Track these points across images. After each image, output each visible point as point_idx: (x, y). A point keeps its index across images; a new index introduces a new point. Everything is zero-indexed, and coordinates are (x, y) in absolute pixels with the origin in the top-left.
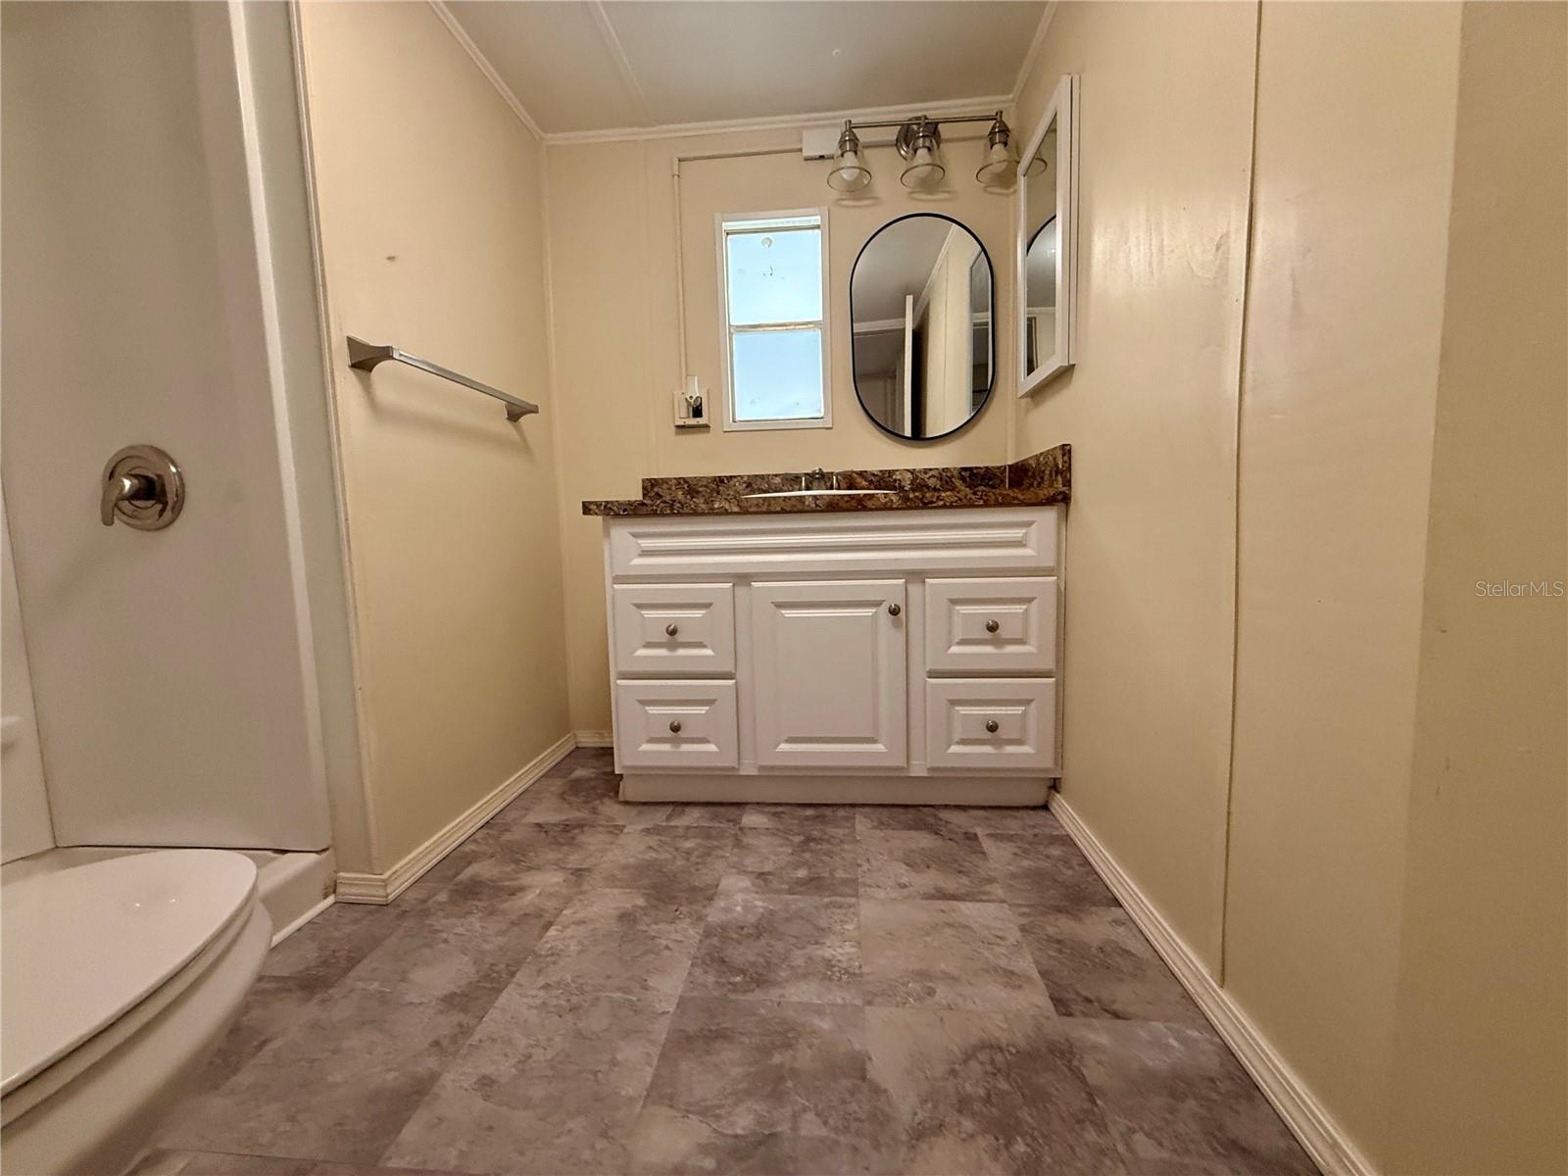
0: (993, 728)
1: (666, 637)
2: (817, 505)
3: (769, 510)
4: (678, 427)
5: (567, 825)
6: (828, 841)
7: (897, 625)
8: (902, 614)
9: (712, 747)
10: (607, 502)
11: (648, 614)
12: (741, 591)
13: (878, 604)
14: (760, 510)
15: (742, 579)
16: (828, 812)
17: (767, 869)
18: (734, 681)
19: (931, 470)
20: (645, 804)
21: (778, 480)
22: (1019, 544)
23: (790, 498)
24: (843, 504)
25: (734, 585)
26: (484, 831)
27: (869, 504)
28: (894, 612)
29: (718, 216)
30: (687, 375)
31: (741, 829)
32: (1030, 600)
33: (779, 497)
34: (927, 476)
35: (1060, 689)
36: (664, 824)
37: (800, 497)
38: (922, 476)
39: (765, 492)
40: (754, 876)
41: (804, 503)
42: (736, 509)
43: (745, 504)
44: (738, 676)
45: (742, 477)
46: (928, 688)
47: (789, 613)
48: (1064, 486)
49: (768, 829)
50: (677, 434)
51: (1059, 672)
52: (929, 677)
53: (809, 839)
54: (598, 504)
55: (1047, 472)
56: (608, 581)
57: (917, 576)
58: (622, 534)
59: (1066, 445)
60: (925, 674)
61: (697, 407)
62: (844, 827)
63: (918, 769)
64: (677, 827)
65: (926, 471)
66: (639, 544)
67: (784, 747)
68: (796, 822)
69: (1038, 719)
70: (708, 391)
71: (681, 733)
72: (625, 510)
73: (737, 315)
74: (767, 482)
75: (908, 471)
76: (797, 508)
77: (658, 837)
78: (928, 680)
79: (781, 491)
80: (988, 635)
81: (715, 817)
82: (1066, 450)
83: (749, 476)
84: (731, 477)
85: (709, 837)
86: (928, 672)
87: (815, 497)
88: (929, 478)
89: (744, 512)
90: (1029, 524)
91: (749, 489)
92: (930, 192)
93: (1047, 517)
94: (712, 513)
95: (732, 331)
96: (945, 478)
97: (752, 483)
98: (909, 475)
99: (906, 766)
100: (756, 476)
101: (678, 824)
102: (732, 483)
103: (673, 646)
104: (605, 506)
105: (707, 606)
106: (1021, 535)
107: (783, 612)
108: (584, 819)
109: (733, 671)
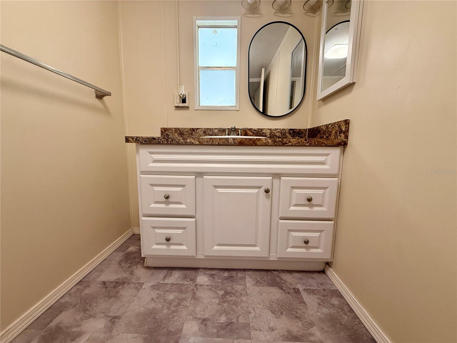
0: (306, 242)
1: (164, 200)
2: (234, 143)
3: (212, 144)
4: (176, 107)
5: (117, 283)
6: (234, 294)
7: (267, 197)
8: (270, 193)
9: (184, 247)
10: (137, 137)
11: (156, 189)
12: (199, 180)
13: (259, 187)
14: (208, 143)
15: (199, 174)
16: (234, 274)
17: (206, 316)
18: (194, 219)
19: (277, 129)
20: (155, 268)
21: (216, 131)
22: (323, 163)
23: (222, 139)
24: (246, 142)
25: (196, 177)
26: (77, 287)
27: (258, 143)
28: (267, 191)
29: (194, 17)
30: (180, 85)
31: (196, 285)
32: (325, 188)
33: (217, 138)
34: (276, 132)
35: (336, 226)
36: (162, 282)
37: (227, 138)
38: (274, 132)
39: (211, 135)
40: (201, 321)
41: (228, 141)
42: (197, 143)
43: (201, 140)
44: (197, 217)
45: (202, 129)
46: (279, 224)
47: (220, 190)
48: (345, 138)
49: (208, 286)
50: (175, 110)
51: (336, 219)
52: (280, 220)
53: (227, 293)
54: (133, 138)
55: (333, 132)
56: (138, 173)
57: (277, 176)
58: (145, 151)
59: (348, 120)
60: (278, 218)
61: (184, 99)
62: (241, 285)
63: (273, 257)
64: (167, 284)
65: (276, 130)
66: (152, 157)
67: (216, 248)
68: (220, 281)
69: (326, 238)
70: (189, 92)
71: (171, 242)
72: (145, 141)
73: (202, 63)
74: (212, 132)
75: (269, 129)
76: (226, 143)
77: (157, 292)
78: (280, 221)
79: (217, 135)
80: (307, 203)
81: (185, 278)
82: (347, 122)
83: (205, 129)
84: (197, 128)
85: (181, 292)
86: (280, 218)
87: (234, 139)
88: (277, 133)
89: (201, 144)
90: (327, 155)
91: (205, 134)
92: (283, 13)
93: (336, 152)
94: (186, 144)
95: (199, 68)
96: (283, 133)
97: (206, 132)
98: (269, 131)
99: (268, 257)
100: (207, 128)
101: (169, 282)
102: (198, 131)
103: (168, 203)
104: (136, 139)
105: (183, 186)
106: (324, 159)
107: (217, 190)
108: (126, 278)
109: (194, 215)
